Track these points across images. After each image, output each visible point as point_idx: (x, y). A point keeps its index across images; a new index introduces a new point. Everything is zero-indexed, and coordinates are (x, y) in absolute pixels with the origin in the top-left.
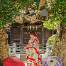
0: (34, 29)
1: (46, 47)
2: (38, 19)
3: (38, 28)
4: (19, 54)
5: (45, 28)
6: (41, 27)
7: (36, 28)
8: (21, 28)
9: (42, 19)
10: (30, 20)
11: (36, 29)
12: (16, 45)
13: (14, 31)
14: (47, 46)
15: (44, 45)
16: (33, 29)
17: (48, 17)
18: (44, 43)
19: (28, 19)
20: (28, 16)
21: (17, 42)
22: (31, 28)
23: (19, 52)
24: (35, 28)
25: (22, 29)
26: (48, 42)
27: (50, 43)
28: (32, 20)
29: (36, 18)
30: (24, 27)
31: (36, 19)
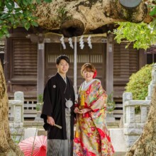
0: (82, 46)
1: (123, 106)
2: (111, 15)
3: (95, 42)
4: (33, 125)
5: (119, 41)
6: (104, 41)
7: (89, 43)
8: (41, 42)
9: (125, 14)
10: (84, 17)
11: (90, 46)
12: (25, 98)
13: (17, 51)
14: (125, 103)
15: (115, 99)
16: (78, 44)
17: (141, 10)
18: (115, 90)
19: (77, 16)
20: (77, 6)
21: (25, 88)
22: (73, 44)
23: (33, 119)
24: (86, 44)
25: (43, 45)
26: (127, 88)
27: (137, 90)
28: (89, 18)
29: (105, 14)
30: (48, 40)
31: (103, 17)
